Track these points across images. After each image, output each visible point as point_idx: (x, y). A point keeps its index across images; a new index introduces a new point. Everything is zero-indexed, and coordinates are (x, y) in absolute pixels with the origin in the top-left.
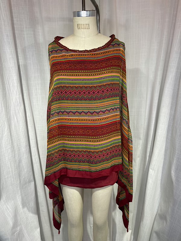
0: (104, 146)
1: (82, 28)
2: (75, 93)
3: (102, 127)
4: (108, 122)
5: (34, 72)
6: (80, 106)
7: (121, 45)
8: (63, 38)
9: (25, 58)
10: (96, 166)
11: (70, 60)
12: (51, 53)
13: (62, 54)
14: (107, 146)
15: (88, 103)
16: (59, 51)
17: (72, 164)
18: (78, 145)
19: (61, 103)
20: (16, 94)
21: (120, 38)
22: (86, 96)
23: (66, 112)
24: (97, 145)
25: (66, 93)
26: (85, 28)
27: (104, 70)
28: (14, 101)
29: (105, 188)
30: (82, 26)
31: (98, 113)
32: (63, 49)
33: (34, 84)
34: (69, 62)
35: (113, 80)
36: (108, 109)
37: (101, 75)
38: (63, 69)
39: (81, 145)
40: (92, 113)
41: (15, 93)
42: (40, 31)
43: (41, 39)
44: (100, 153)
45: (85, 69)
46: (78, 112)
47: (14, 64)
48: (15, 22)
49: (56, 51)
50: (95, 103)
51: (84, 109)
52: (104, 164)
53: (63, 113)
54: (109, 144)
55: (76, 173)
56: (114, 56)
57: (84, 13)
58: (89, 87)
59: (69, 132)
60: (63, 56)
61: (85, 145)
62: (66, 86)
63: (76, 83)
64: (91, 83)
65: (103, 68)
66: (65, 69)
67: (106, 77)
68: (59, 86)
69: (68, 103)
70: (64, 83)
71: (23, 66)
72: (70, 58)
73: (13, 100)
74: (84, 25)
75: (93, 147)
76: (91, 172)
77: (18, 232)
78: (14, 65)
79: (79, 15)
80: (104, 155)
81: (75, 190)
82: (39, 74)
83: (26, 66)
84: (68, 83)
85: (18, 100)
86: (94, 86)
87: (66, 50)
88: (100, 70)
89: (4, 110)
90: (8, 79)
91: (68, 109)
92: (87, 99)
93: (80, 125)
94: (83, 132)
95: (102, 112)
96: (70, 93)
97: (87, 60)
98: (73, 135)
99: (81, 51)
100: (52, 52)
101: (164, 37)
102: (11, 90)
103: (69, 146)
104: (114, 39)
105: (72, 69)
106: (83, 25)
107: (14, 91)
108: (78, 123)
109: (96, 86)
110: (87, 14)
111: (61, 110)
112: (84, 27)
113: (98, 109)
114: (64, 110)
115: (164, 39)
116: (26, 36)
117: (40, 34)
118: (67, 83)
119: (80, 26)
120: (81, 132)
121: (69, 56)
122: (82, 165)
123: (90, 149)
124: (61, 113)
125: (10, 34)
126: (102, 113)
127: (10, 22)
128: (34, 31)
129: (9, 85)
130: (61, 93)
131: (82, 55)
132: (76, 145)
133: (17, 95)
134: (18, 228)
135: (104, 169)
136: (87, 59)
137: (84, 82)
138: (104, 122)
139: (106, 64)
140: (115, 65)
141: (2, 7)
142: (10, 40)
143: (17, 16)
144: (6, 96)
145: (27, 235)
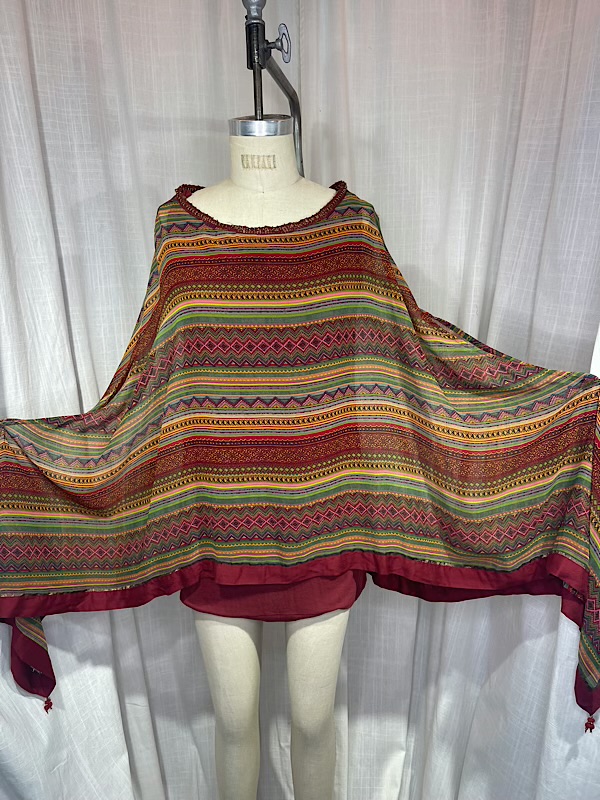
0: (319, 491)
1: (256, 165)
2: (237, 347)
3: (314, 440)
4: (331, 427)
5: (105, 277)
6: (251, 382)
7: (365, 213)
8: (199, 188)
9: (78, 238)
10: (297, 550)
11: (224, 255)
12: (165, 232)
13: (198, 237)
14: (327, 493)
15: (275, 375)
16: (189, 228)
17: (228, 549)
18: (246, 491)
19: (196, 375)
20: (54, 346)
21: (361, 190)
22: (267, 356)
23: (210, 400)
24: (299, 492)
25: (211, 346)
26: (265, 167)
27: (319, 285)
28: (47, 366)
29: (326, 619)
30: (256, 160)
31: (301, 402)
32: (201, 221)
33: (105, 314)
34: (220, 261)
35: (345, 311)
36: (329, 390)
37: (309, 298)
38: (204, 280)
39: (253, 490)
40: (285, 403)
41: (51, 344)
42: (123, 155)
43: (125, 180)
44: (306, 512)
45: (267, 281)
46: (245, 401)
47: (46, 257)
48: (47, 128)
49: (182, 228)
50: (292, 375)
51: (261, 393)
52: (319, 542)
53: (201, 402)
54: (333, 487)
55: (241, 571)
56: (345, 243)
57: (259, 127)
58: (279, 329)
59: (219, 456)
60: (201, 242)
61: (267, 490)
62: (212, 329)
63: (239, 320)
64: (284, 319)
65: (316, 277)
66: (209, 280)
67: (325, 304)
68: (191, 327)
69: (215, 375)
70: (207, 320)
71: (71, 259)
72: (222, 250)
73: (44, 364)
74: (261, 159)
75: (288, 497)
76: (286, 566)
77: (63, 764)
78: (47, 261)
79: (246, 133)
80: (318, 518)
81: (237, 628)
82: (120, 285)
83: (79, 261)
84: (217, 319)
85: (60, 365)
86: (292, 328)
87: (211, 225)
88: (306, 284)
89: (21, 394)
90: (31, 302)
91: (218, 393)
92: (270, 364)
93: (250, 435)
94: (261, 455)
95: (313, 398)
96: (224, 346)
97: (273, 255)
98: (232, 464)
99: (253, 230)
100: (169, 229)
101: (487, 177)
102: (40, 335)
103: (221, 497)
104: (345, 195)
105: (227, 281)
106: (259, 157)
107: (48, 337)
108: (244, 431)
109: (297, 328)
110: (268, 130)
111: (198, 396)
112: (261, 163)
113: (302, 391)
114: (203, 396)
115: (486, 184)
116: (79, 171)
117: (123, 165)
118: (214, 320)
119: (250, 159)
120: (253, 455)
121: (220, 243)
122: (257, 548)
123: (279, 500)
124: (195, 404)
125: (35, 168)
126: (313, 403)
127: (34, 132)
128: (105, 157)
129: (33, 319)
130: (198, 346)
131: (255, 241)
132: (239, 492)
133: (57, 349)
134: (64, 753)
135: (320, 557)
136: (271, 252)
137: (264, 315)
138: (318, 427)
139: (325, 266)
140: (348, 269)
141: (11, 88)
142: (34, 186)
143: (53, 110)
144: (26, 353)
145: (92, 776)
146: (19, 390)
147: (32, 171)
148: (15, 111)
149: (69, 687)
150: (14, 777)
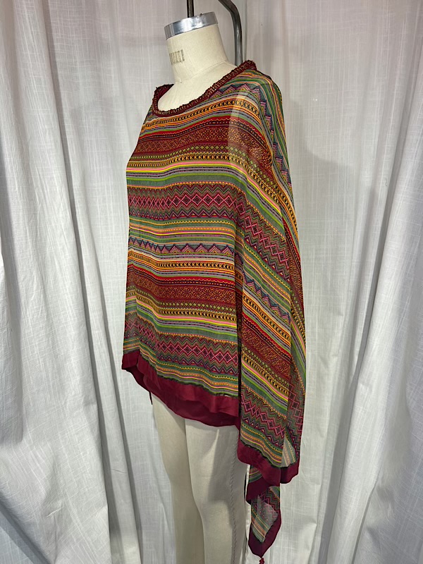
5: (99, 161)
9: (80, 131)
20: (58, 210)
33: (100, 188)
41: (56, 209)
42: (112, 69)
43: (114, 87)
47: (53, 144)
73: (51, 224)
77: (58, 510)
78: (53, 147)
82: (110, 167)
85: (63, 224)
89: (30, 244)
90: (42, 177)
101: (398, 72)
102: (48, 201)
115: (397, 77)
116: (81, 81)
129: (43, 190)
133: (61, 212)
134: (60, 503)
141: (27, 19)
142: (44, 91)
143: (62, 36)
144: (35, 214)
145: (79, 521)
146: (29, 240)
147: (42, 80)
148: (31, 35)
149: (66, 455)
150: (17, 518)
